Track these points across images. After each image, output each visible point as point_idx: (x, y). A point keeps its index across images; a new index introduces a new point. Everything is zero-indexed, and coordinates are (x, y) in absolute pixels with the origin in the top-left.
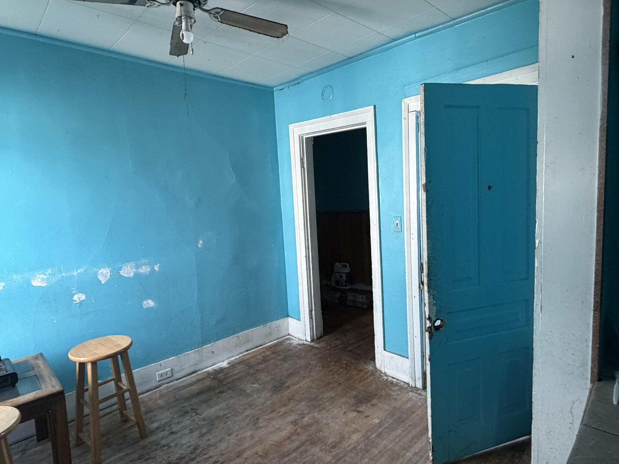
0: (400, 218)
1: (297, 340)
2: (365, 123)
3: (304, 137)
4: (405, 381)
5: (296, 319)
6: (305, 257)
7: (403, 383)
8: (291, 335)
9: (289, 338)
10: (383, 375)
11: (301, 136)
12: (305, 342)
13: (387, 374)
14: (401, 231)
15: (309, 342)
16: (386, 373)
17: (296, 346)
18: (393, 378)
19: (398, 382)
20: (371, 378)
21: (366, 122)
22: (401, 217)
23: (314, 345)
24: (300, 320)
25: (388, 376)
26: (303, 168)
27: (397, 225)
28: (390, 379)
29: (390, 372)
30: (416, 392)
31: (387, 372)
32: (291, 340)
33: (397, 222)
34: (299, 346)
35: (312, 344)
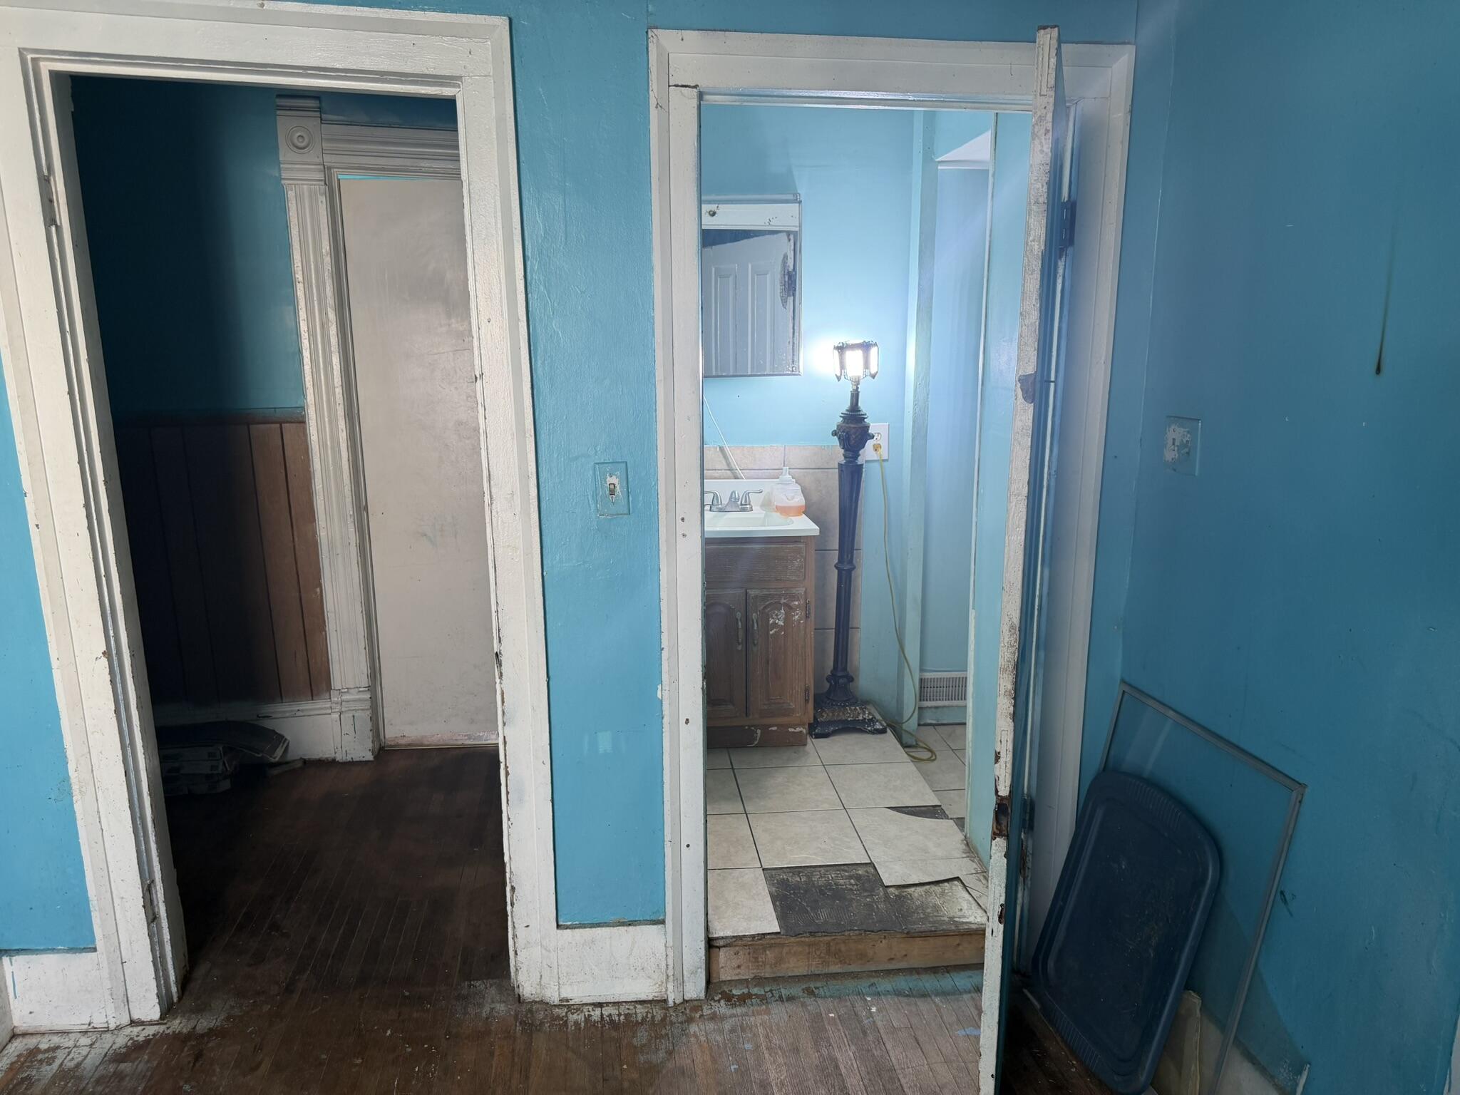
0: (624, 465)
1: (85, 1041)
2: (452, 80)
3: (46, 67)
4: (643, 997)
5: (53, 951)
6: (104, 661)
7: (638, 1006)
8: (24, 1035)
9: (34, 1052)
10: (562, 1012)
11: (29, 57)
12: (141, 1034)
13: (571, 1003)
14: (626, 511)
15: (151, 1023)
16: (567, 1001)
17: (112, 1068)
18: (600, 1005)
19: (623, 1009)
20: (540, 1043)
21: (460, 78)
22: (626, 462)
23: (192, 1024)
24: (95, 950)
25: (579, 1007)
26: (53, 228)
27: (612, 492)
28: (596, 1014)
29: (579, 992)
30: (701, 1016)
31: (569, 996)
32: (54, 1058)
33: (614, 480)
34: (125, 1067)
35: (177, 1025)
